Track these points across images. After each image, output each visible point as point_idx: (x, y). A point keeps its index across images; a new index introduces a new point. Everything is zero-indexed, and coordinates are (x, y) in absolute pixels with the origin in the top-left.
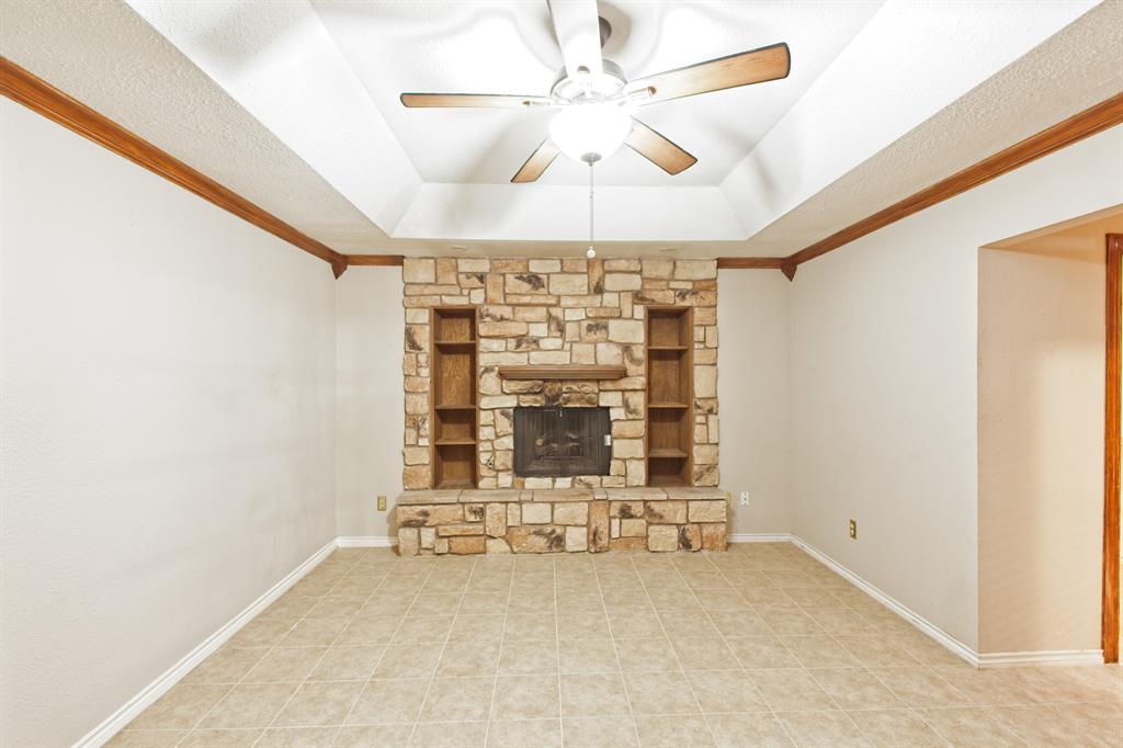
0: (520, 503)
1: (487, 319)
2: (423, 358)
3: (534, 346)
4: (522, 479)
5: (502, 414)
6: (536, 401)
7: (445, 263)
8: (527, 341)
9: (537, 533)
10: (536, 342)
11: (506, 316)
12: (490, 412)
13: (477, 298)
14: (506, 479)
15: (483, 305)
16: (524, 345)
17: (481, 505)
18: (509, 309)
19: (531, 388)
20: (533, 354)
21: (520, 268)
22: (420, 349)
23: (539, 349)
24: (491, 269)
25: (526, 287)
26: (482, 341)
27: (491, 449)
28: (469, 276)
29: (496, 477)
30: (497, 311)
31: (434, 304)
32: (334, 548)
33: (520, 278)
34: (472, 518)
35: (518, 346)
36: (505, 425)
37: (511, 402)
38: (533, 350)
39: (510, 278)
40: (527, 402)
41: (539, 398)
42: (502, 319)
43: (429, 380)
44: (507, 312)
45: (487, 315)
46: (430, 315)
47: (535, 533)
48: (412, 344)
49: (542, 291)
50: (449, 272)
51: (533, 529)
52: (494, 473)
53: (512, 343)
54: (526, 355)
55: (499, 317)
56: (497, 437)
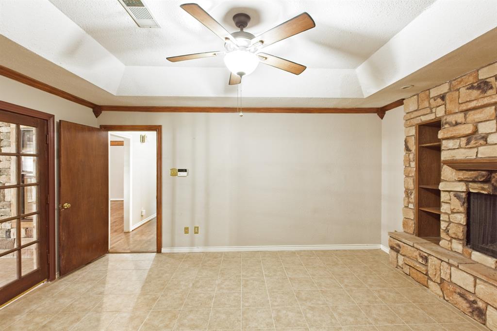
0: (451, 265)
1: (447, 126)
2: (411, 156)
3: (482, 142)
4: (470, 250)
5: (455, 196)
6: (483, 189)
7: (422, 95)
8: (476, 139)
9: (462, 295)
10: (485, 138)
11: (459, 121)
12: (447, 193)
13: (440, 112)
14: (458, 246)
15: (443, 116)
16: (473, 142)
17: (426, 255)
18: (462, 115)
19: (476, 178)
20: (481, 149)
21: (471, 80)
22: (411, 151)
23: (487, 144)
24: (450, 89)
25: (475, 93)
26: (444, 142)
27: (447, 220)
28: (435, 98)
29: (450, 241)
30: (452, 119)
31: (418, 123)
32: (379, 248)
33: (472, 87)
34: (420, 260)
35: (468, 143)
36: (457, 205)
37: (461, 187)
38: (481, 145)
39: (463, 91)
40: (475, 188)
41: (486, 186)
42: (457, 124)
43: (415, 169)
44: (460, 118)
45: (446, 123)
46: (416, 130)
47: (459, 294)
48: (407, 149)
49: (490, 92)
50: (424, 100)
51: (458, 290)
52: (449, 239)
53: (464, 141)
54: (475, 150)
55: (454, 123)
56: (453, 213)
